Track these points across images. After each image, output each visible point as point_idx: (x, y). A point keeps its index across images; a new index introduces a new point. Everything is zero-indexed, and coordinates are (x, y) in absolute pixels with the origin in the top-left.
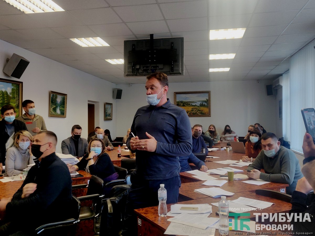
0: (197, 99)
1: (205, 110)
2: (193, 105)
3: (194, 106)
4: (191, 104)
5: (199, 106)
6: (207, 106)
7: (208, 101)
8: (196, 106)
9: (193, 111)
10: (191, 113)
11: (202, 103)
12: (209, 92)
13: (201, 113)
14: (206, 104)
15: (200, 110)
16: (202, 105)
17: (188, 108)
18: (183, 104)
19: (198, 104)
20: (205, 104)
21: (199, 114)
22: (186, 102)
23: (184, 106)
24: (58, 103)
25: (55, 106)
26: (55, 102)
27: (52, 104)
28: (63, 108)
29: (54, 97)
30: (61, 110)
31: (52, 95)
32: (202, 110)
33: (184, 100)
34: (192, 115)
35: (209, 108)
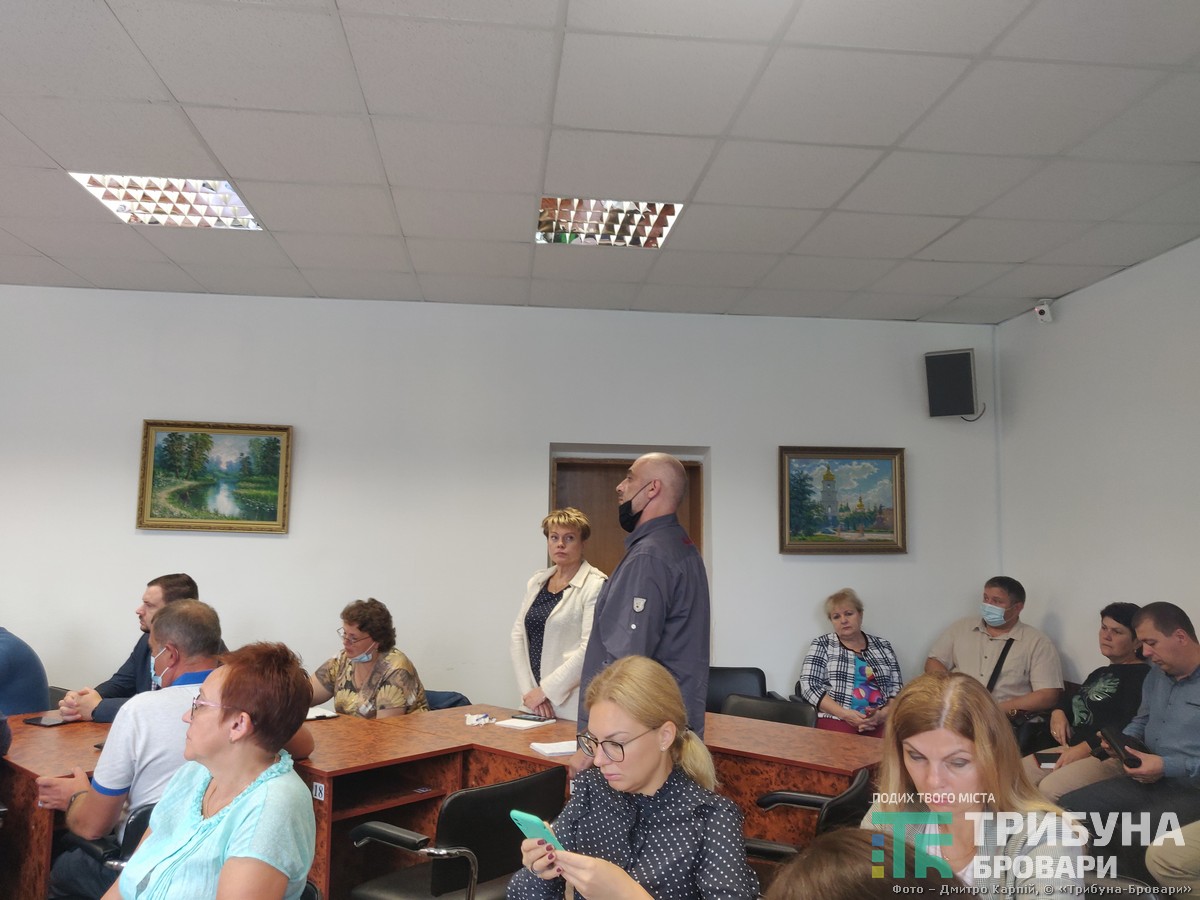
24: (220, 471)
25: (187, 484)
26: (190, 465)
27: (167, 476)
28: (266, 489)
29: (181, 444)
30: (246, 495)
31: (160, 437)
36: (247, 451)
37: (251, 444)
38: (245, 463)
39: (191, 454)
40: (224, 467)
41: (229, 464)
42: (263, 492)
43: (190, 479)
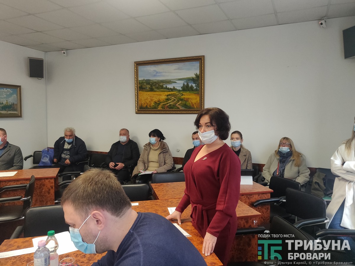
1: (193, 98)
2: (168, 89)
3: (172, 90)
4: (165, 86)
5: (181, 89)
6: (196, 90)
7: (199, 80)
8: (174, 89)
9: (170, 101)
10: (165, 104)
11: (186, 84)
12: (201, 59)
13: (185, 106)
14: (194, 85)
15: (182, 100)
16: (186, 88)
17: (160, 95)
18: (151, 86)
19: (179, 86)
20: (191, 86)
21: (181, 108)
22: (155, 82)
23: (152, 90)
32: (187, 100)
33: (151, 79)
34: (167, 111)
35: (201, 94)
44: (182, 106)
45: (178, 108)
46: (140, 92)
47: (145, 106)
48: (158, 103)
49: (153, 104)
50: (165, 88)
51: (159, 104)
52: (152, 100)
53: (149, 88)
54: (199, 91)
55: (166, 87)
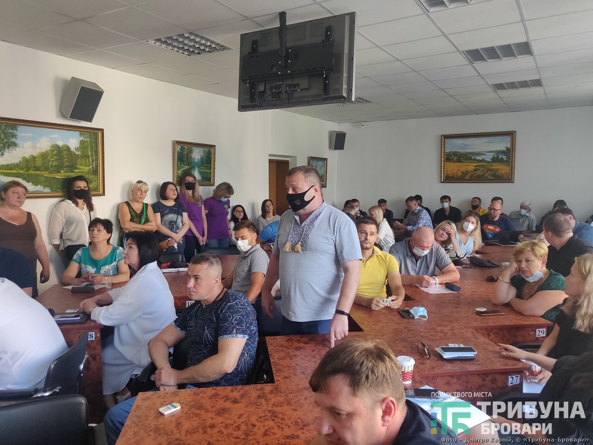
0: (487, 148)
1: (503, 169)
2: (477, 160)
3: (481, 161)
4: (473, 158)
5: (490, 160)
6: (507, 161)
7: (510, 153)
8: (483, 161)
9: (478, 172)
10: (474, 174)
11: (496, 156)
12: (512, 134)
13: (495, 175)
14: (504, 157)
15: (491, 170)
16: (495, 160)
17: (468, 166)
18: (459, 158)
19: (488, 157)
20: (502, 158)
21: (490, 178)
22: (463, 154)
23: (459, 161)
24: (195, 162)
25: (187, 167)
26: (187, 160)
27: (181, 164)
28: (208, 169)
29: (185, 151)
30: (203, 172)
31: (178, 148)
32: (497, 170)
33: (459, 151)
34: (475, 180)
35: (512, 165)
36: (202, 154)
37: (204, 152)
38: (202, 159)
39: (187, 155)
40: (196, 160)
41: (198, 159)
42: (207, 171)
43: (187, 166)
44: (492, 176)
45: (487, 178)
46: (447, 163)
47: (452, 175)
48: (465, 173)
49: (460, 174)
50: (473, 160)
51: (467, 174)
52: (459, 170)
53: (457, 159)
54: (510, 162)
55: (475, 158)
